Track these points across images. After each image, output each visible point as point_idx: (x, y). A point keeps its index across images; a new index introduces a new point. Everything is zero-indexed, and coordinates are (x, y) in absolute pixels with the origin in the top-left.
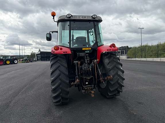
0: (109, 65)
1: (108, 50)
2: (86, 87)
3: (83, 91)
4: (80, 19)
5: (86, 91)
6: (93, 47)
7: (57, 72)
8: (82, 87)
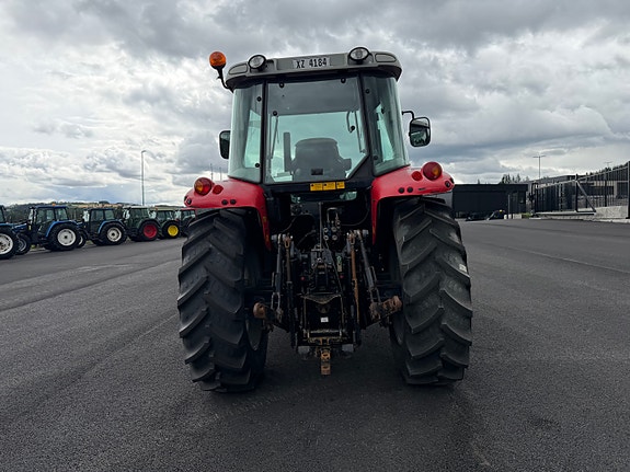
0: (408, 252)
1: (401, 191)
2: (312, 335)
3: (304, 349)
4: (302, 69)
5: (313, 350)
6: (353, 181)
7: (200, 275)
8: (301, 334)
